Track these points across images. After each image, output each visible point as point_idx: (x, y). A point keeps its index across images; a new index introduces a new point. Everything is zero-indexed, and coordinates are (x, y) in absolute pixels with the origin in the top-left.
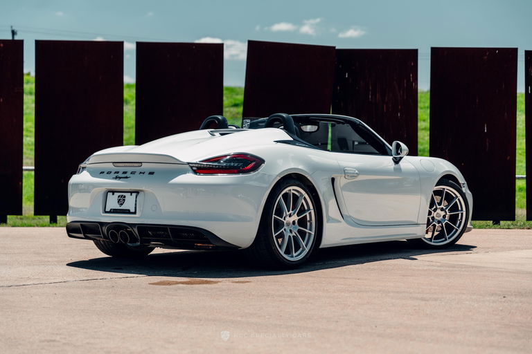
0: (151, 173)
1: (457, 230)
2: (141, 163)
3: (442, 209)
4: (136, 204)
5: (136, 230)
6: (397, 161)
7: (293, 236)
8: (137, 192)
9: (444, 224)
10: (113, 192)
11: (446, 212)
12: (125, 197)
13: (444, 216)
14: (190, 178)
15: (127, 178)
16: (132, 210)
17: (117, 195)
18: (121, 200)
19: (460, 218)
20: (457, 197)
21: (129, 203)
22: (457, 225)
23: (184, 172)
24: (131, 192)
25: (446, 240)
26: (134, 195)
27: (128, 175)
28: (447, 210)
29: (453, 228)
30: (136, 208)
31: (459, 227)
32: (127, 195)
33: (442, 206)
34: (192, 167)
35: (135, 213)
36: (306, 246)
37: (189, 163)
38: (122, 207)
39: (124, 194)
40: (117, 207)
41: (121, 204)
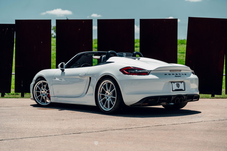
0: (185, 74)
2: (181, 70)
4: (184, 87)
10: (174, 82)
12: (179, 84)
16: (184, 89)
17: (175, 83)
18: (178, 86)
21: (181, 86)
26: (183, 83)
32: (180, 83)
38: (179, 88)
39: (178, 83)
40: (177, 88)
41: (179, 87)
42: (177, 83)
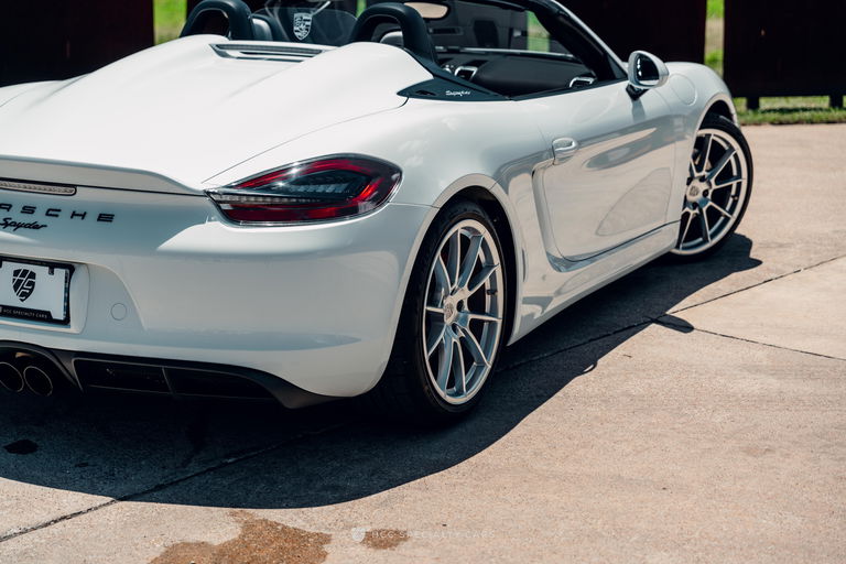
0: (105, 218)
1: (727, 219)
2: (74, 186)
3: (702, 179)
4: (67, 300)
5: (71, 366)
6: (635, 95)
7: (461, 339)
8: (70, 268)
9: (704, 209)
11: (710, 185)
12: (33, 275)
13: (705, 193)
14: (216, 235)
15: (35, 226)
16: (59, 314)
17: (10, 267)
18: (24, 283)
19: (733, 193)
20: (732, 149)
21: (48, 292)
22: (728, 208)
23: (198, 218)
24: (53, 266)
25: (705, 241)
26: (60, 273)
27: (38, 217)
28: (713, 181)
29: (720, 214)
30: (67, 309)
31: (731, 211)
32: (41, 272)
33: (704, 173)
34: (217, 204)
35: (66, 322)
36: (487, 352)
37: (208, 194)
38: (29, 304)
39: (31, 268)
40: (13, 300)
41: (25, 295)
42: (23, 267)
